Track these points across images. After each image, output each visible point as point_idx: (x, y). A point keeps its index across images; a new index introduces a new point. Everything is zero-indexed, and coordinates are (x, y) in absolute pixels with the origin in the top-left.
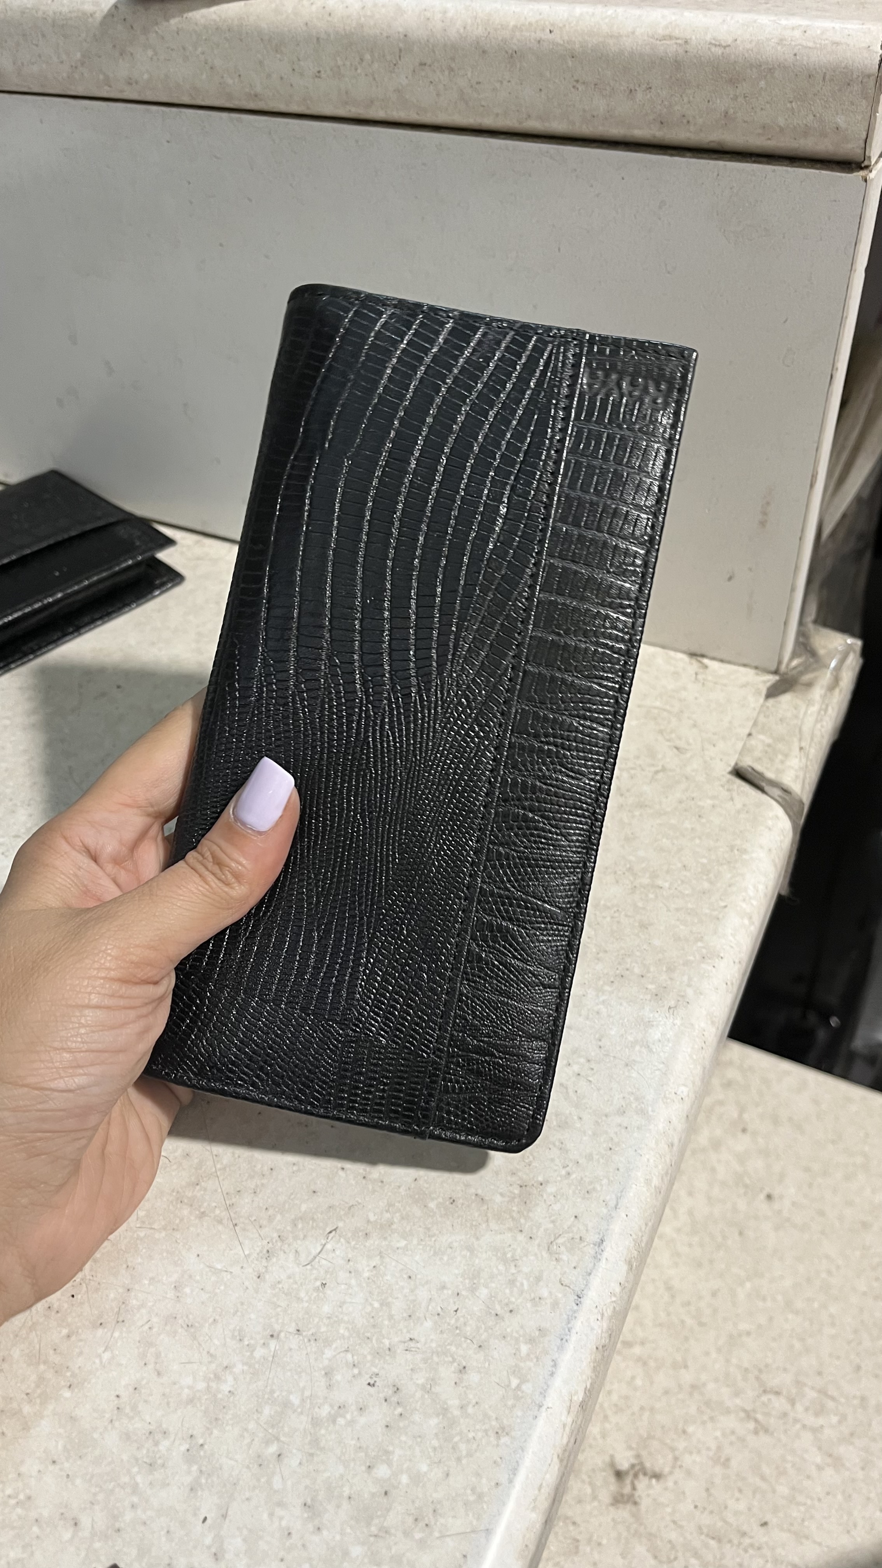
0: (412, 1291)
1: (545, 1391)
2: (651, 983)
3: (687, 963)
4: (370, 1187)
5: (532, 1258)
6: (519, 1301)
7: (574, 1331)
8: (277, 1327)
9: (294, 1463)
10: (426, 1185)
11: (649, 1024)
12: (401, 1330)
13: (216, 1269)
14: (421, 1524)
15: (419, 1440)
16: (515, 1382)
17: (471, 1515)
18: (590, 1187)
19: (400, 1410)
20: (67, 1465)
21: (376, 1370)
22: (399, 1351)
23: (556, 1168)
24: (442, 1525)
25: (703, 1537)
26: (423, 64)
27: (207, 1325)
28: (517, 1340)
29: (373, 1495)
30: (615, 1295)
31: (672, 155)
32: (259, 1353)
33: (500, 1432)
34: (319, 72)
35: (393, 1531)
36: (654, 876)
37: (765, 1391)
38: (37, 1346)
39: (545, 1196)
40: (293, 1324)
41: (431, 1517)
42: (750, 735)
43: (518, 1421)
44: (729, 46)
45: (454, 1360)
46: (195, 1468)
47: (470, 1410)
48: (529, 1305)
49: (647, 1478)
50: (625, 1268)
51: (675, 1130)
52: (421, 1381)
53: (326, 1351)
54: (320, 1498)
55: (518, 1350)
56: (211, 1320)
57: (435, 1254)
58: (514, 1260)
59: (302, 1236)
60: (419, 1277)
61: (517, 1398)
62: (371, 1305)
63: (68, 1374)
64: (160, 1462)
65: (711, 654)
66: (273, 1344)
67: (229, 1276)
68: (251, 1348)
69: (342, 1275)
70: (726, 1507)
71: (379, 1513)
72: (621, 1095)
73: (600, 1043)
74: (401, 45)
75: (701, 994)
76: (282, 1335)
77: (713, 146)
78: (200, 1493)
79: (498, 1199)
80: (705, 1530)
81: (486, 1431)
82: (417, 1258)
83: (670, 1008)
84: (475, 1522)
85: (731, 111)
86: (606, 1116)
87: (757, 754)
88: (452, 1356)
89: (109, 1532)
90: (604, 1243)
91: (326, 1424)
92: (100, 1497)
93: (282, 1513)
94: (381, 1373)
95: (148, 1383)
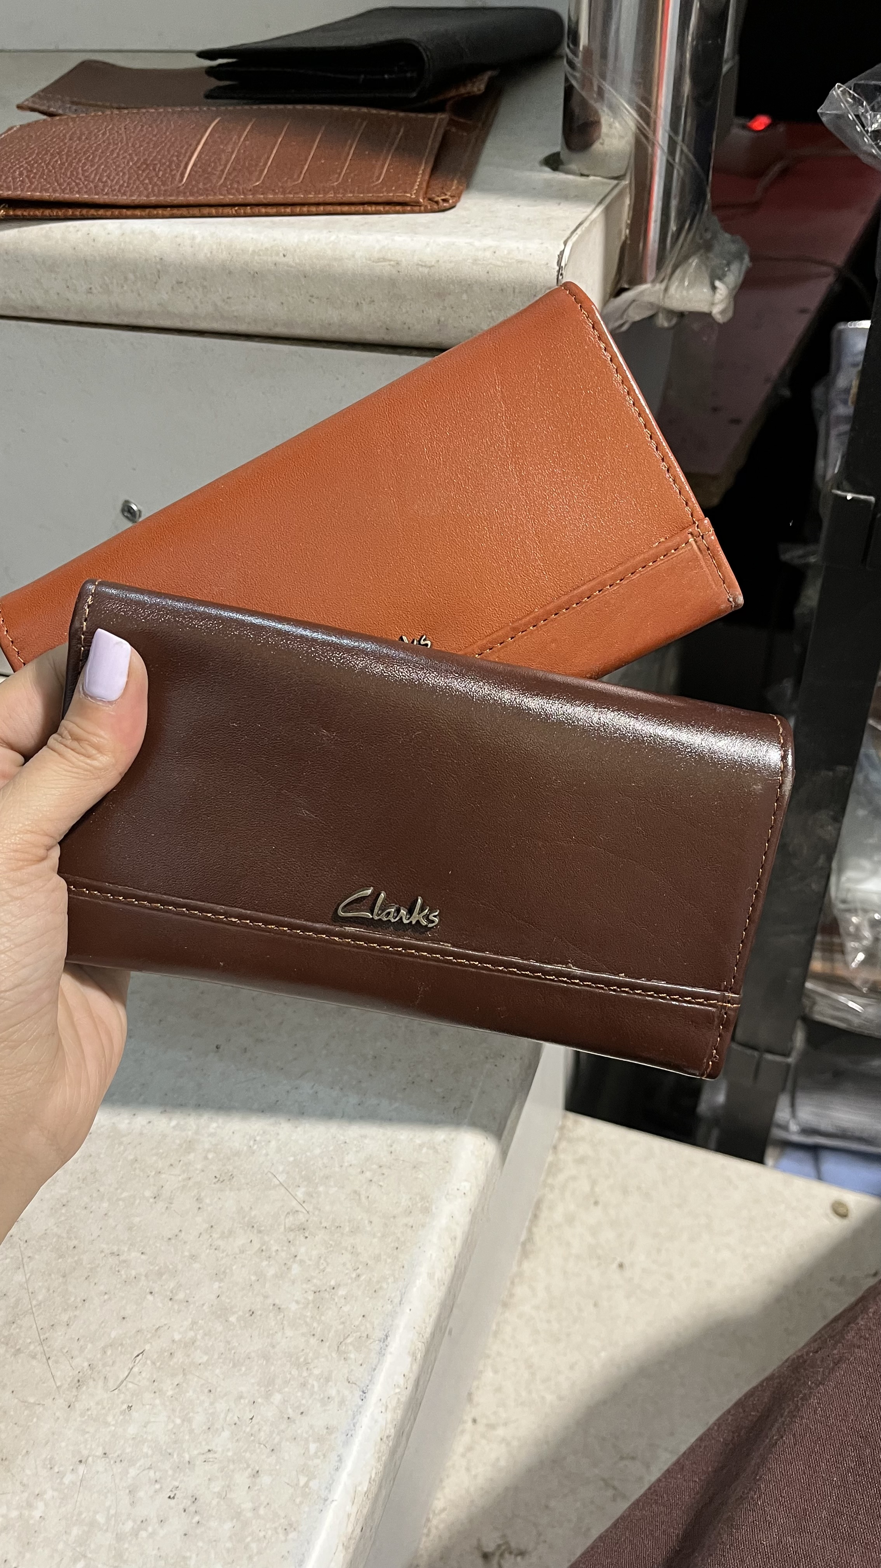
0: (212, 1404)
1: (330, 1485)
2: (439, 1087)
4: (176, 1307)
5: (323, 1359)
6: (310, 1402)
7: (359, 1426)
8: (85, 1453)
10: (228, 1301)
12: (200, 1443)
13: (29, 1403)
15: (214, 1543)
16: (303, 1480)
18: (377, 1287)
19: (197, 1518)
21: (176, 1484)
22: (198, 1463)
23: (347, 1271)
26: (179, 283)
27: (20, 1457)
30: (399, 1387)
31: (400, 354)
32: (68, 1479)
33: (288, 1528)
34: (90, 288)
37: (622, 1458)
39: (336, 1300)
40: (101, 1449)
43: (305, 1516)
44: (433, 266)
45: (248, 1466)
47: (262, 1511)
48: (319, 1405)
49: (513, 1556)
52: (216, 1490)
53: (131, 1470)
55: (307, 1449)
56: (24, 1451)
57: (234, 1366)
58: (306, 1363)
59: (111, 1363)
60: (219, 1390)
61: (305, 1495)
62: (173, 1421)
66: (81, 1469)
67: (41, 1409)
68: (61, 1475)
69: (148, 1396)
72: (409, 1197)
73: (392, 1149)
74: (159, 267)
76: (90, 1459)
79: (294, 1307)
81: (276, 1529)
82: (217, 1371)
85: (442, 319)
86: (394, 1217)
88: (247, 1462)
90: (389, 1338)
91: (129, 1538)
94: (180, 1485)
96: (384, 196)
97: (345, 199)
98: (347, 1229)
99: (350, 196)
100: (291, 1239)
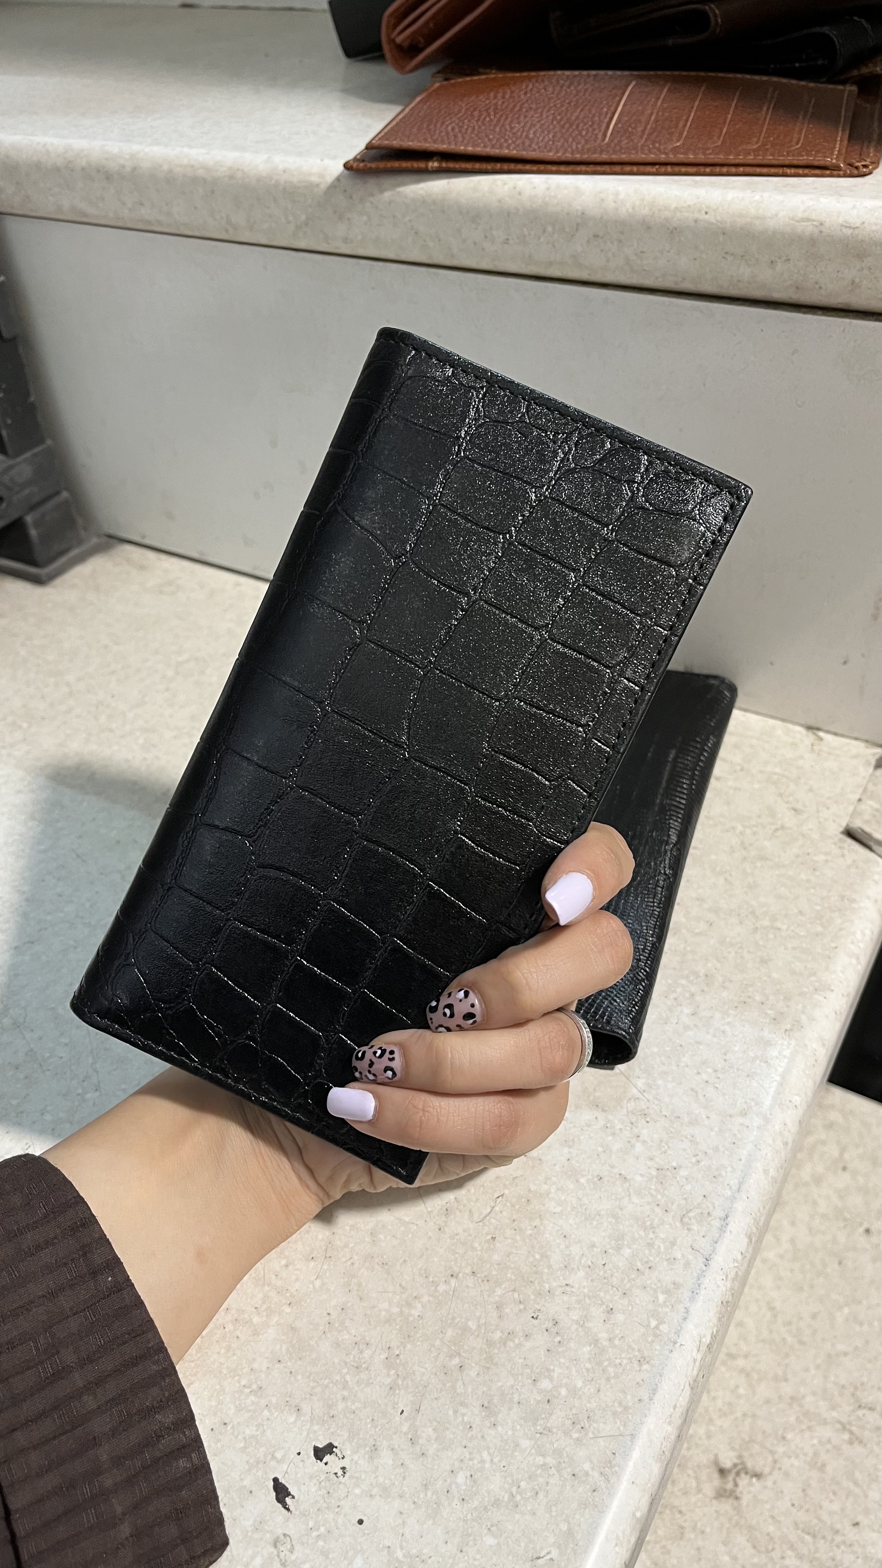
0: (567, 1247)
1: (680, 1331)
2: (770, 1009)
3: (802, 994)
5: (667, 1226)
6: (658, 1259)
7: (703, 1286)
8: (456, 1269)
9: (473, 1374)
10: (578, 1165)
11: (768, 1043)
12: (558, 1277)
13: (404, 1221)
14: (578, 1427)
15: (575, 1363)
16: (653, 1323)
17: (618, 1423)
18: (716, 1173)
19: (558, 1339)
20: (289, 1364)
21: (538, 1307)
22: (557, 1293)
23: (687, 1156)
24: (594, 1428)
25: (799, 1532)
26: (596, 236)
27: (399, 1264)
28: (655, 1291)
29: (538, 1402)
30: (737, 1262)
31: (804, 313)
32: (442, 1288)
33: (642, 1360)
34: (508, 239)
35: (555, 1430)
36: (774, 919)
37: (860, 1407)
38: (262, 1271)
39: (678, 1179)
40: (470, 1268)
41: (586, 1422)
42: (860, 800)
43: (657, 1353)
44: (858, 227)
45: (603, 1303)
46: (393, 1372)
47: (617, 1342)
48: (665, 1263)
49: (748, 1477)
50: (746, 1240)
51: (789, 1131)
52: (575, 1318)
53: (497, 1289)
54: (495, 1401)
55: (657, 1298)
56: (402, 1260)
57: (586, 1219)
58: (652, 1227)
59: (474, 1199)
60: (573, 1236)
61: (656, 1336)
62: (533, 1256)
63: (288, 1294)
64: (364, 1366)
65: (826, 728)
66: (453, 1282)
67: (415, 1227)
68: (435, 1284)
69: (509, 1232)
70: (821, 1507)
71: (543, 1416)
72: (744, 1101)
73: (726, 1057)
74: (579, 220)
75: (813, 1020)
76: (461, 1275)
77: (840, 306)
78: (397, 1392)
79: (639, 1178)
80: (801, 1526)
81: (630, 1359)
82: (571, 1221)
83: (786, 1030)
84: (622, 1428)
85: (857, 280)
86: (731, 1116)
87: (867, 817)
88: (602, 1301)
89: (325, 1418)
90: (729, 1219)
91: (498, 1345)
92: (319, 1389)
93: (464, 1411)
94: (542, 1309)
95: (352, 1305)
96: (804, 159)
97: (765, 162)
98: (686, 1120)
99: (769, 159)
100: (633, 1120)
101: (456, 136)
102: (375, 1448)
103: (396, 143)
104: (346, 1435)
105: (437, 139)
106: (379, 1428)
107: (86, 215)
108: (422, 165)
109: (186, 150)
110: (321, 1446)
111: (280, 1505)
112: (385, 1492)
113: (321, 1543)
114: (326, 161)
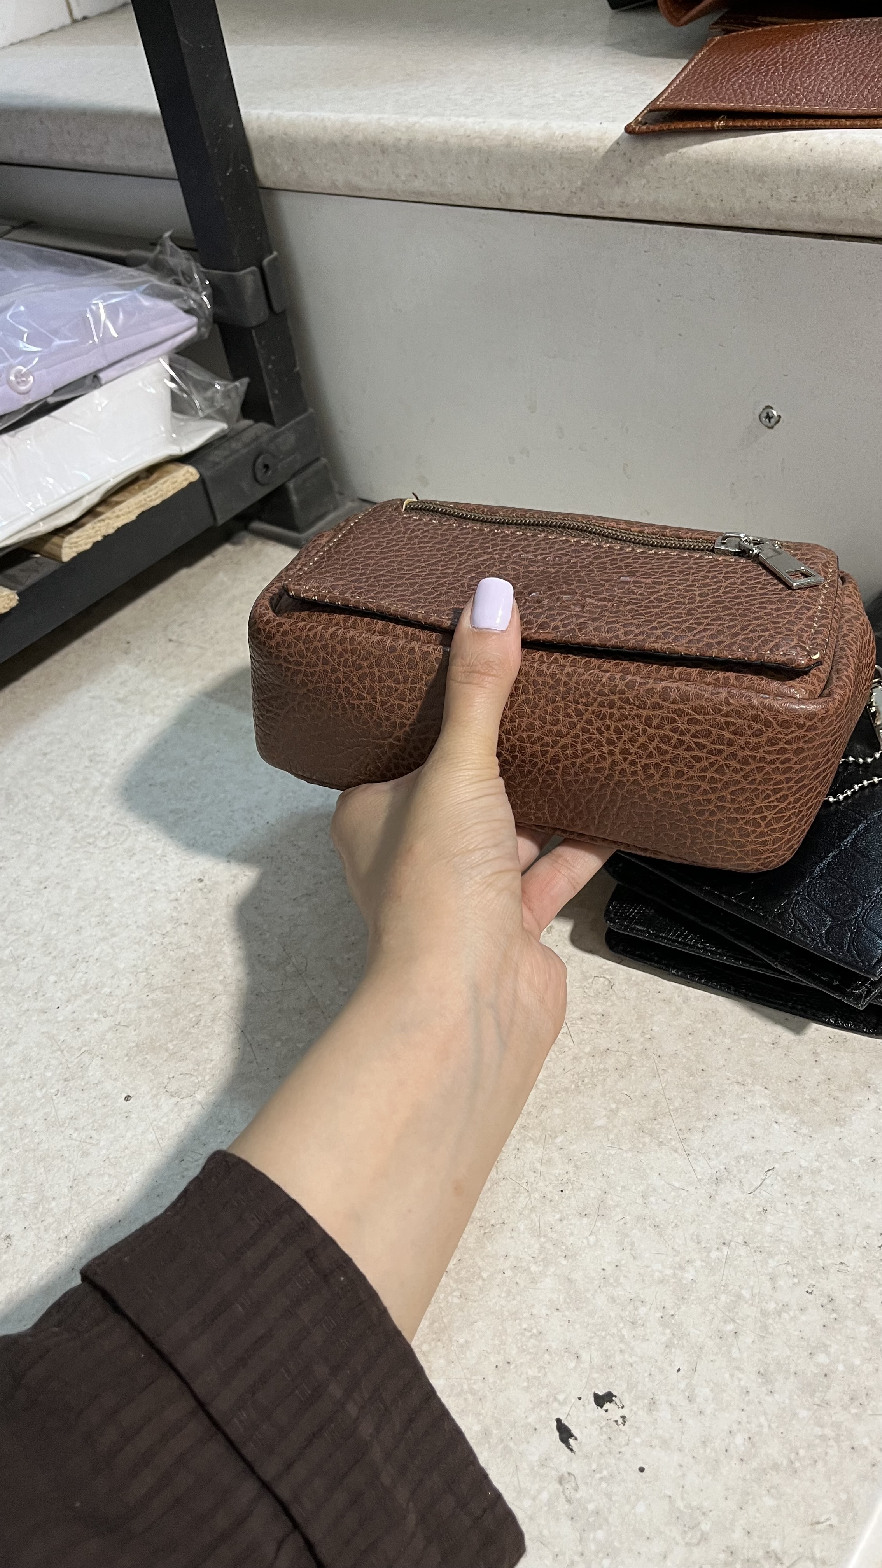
0: (842, 1226)
8: (728, 1238)
9: (749, 1340)
10: (849, 1145)
12: (833, 1255)
13: (675, 1186)
14: (857, 1403)
15: (852, 1340)
19: (834, 1315)
20: (567, 1313)
21: (813, 1283)
22: (832, 1271)
24: (873, 1406)
27: (670, 1228)
29: (815, 1375)
35: (832, 1404)
40: (742, 1237)
41: (864, 1399)
46: (668, 1331)
52: (851, 1296)
53: (770, 1261)
54: (771, 1369)
56: (673, 1225)
59: (744, 1171)
60: (847, 1216)
62: (807, 1232)
63: (564, 1247)
64: (640, 1322)
66: (725, 1249)
67: (686, 1194)
68: (708, 1250)
69: (780, 1206)
71: (821, 1389)
74: (875, 176)
76: (733, 1243)
78: (673, 1350)
82: (844, 1200)
89: (604, 1367)
91: (773, 1316)
92: (596, 1340)
93: (740, 1376)
94: (817, 1285)
95: (626, 1263)
101: (743, 94)
102: (653, 1401)
103: (682, 104)
104: (625, 1386)
105: (724, 98)
106: (657, 1382)
107: (360, 190)
108: (708, 125)
109: (462, 119)
110: (601, 1394)
111: (563, 1445)
112: (665, 1444)
113: (604, 1485)
114: (605, 125)
